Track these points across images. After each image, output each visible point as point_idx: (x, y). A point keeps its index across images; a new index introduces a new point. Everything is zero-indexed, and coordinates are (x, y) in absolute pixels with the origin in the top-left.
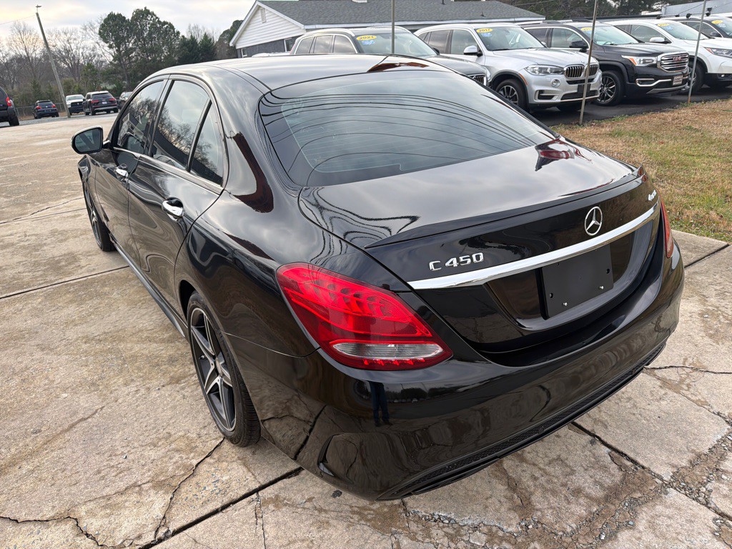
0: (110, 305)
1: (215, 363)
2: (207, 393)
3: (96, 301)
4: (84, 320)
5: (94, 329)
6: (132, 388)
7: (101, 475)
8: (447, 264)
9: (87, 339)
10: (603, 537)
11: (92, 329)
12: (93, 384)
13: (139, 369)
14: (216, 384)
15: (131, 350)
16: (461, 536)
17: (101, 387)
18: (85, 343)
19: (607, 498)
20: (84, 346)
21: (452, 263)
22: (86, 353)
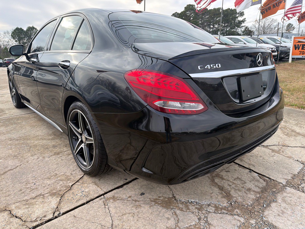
0: (22, 127)
1: (81, 138)
2: (75, 155)
3: (14, 126)
4: (8, 132)
5: (14, 136)
6: (36, 157)
7: (22, 191)
8: (206, 67)
9: (11, 140)
10: (265, 206)
11: (13, 136)
12: (15, 156)
13: (38, 150)
14: (82, 147)
15: (34, 143)
16: (203, 208)
17: (19, 157)
18: (10, 141)
19: (262, 192)
20: (10, 142)
21: (208, 67)
22: (11, 144)
